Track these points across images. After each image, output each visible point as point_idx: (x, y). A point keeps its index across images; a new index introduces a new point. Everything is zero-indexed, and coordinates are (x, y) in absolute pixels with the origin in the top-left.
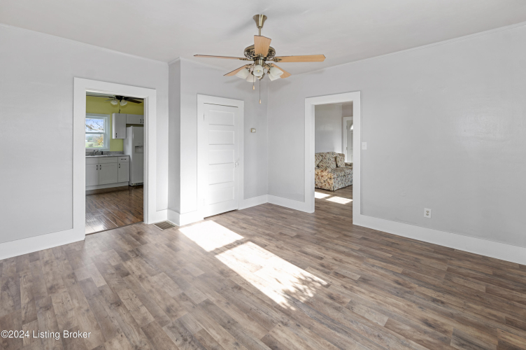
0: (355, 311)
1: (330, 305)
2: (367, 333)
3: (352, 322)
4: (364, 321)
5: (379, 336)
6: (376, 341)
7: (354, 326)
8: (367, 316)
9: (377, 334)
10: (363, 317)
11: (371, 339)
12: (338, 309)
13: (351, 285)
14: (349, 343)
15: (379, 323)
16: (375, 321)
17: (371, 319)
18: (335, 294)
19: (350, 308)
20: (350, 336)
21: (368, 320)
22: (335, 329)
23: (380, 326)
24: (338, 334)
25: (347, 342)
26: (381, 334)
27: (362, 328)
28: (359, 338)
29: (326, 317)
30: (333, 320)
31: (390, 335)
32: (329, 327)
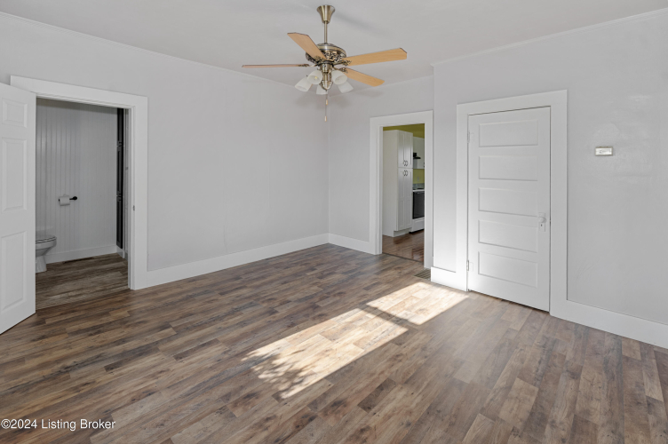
0: (214, 415)
1: (236, 392)
2: (174, 415)
3: (198, 405)
4: (192, 419)
5: (162, 425)
6: (159, 420)
7: (191, 405)
8: (199, 425)
9: (166, 424)
10: (198, 420)
11: (165, 415)
12: (227, 397)
13: (271, 429)
14: (174, 394)
15: (178, 435)
16: (185, 431)
17: (191, 428)
18: (258, 402)
19: (221, 410)
20: (182, 397)
21: (191, 423)
22: (199, 386)
23: (174, 433)
24: (190, 387)
25: (177, 392)
26: (163, 428)
27: (184, 412)
28: (173, 404)
29: (219, 383)
30: (211, 388)
31: (155, 438)
32: (204, 382)
